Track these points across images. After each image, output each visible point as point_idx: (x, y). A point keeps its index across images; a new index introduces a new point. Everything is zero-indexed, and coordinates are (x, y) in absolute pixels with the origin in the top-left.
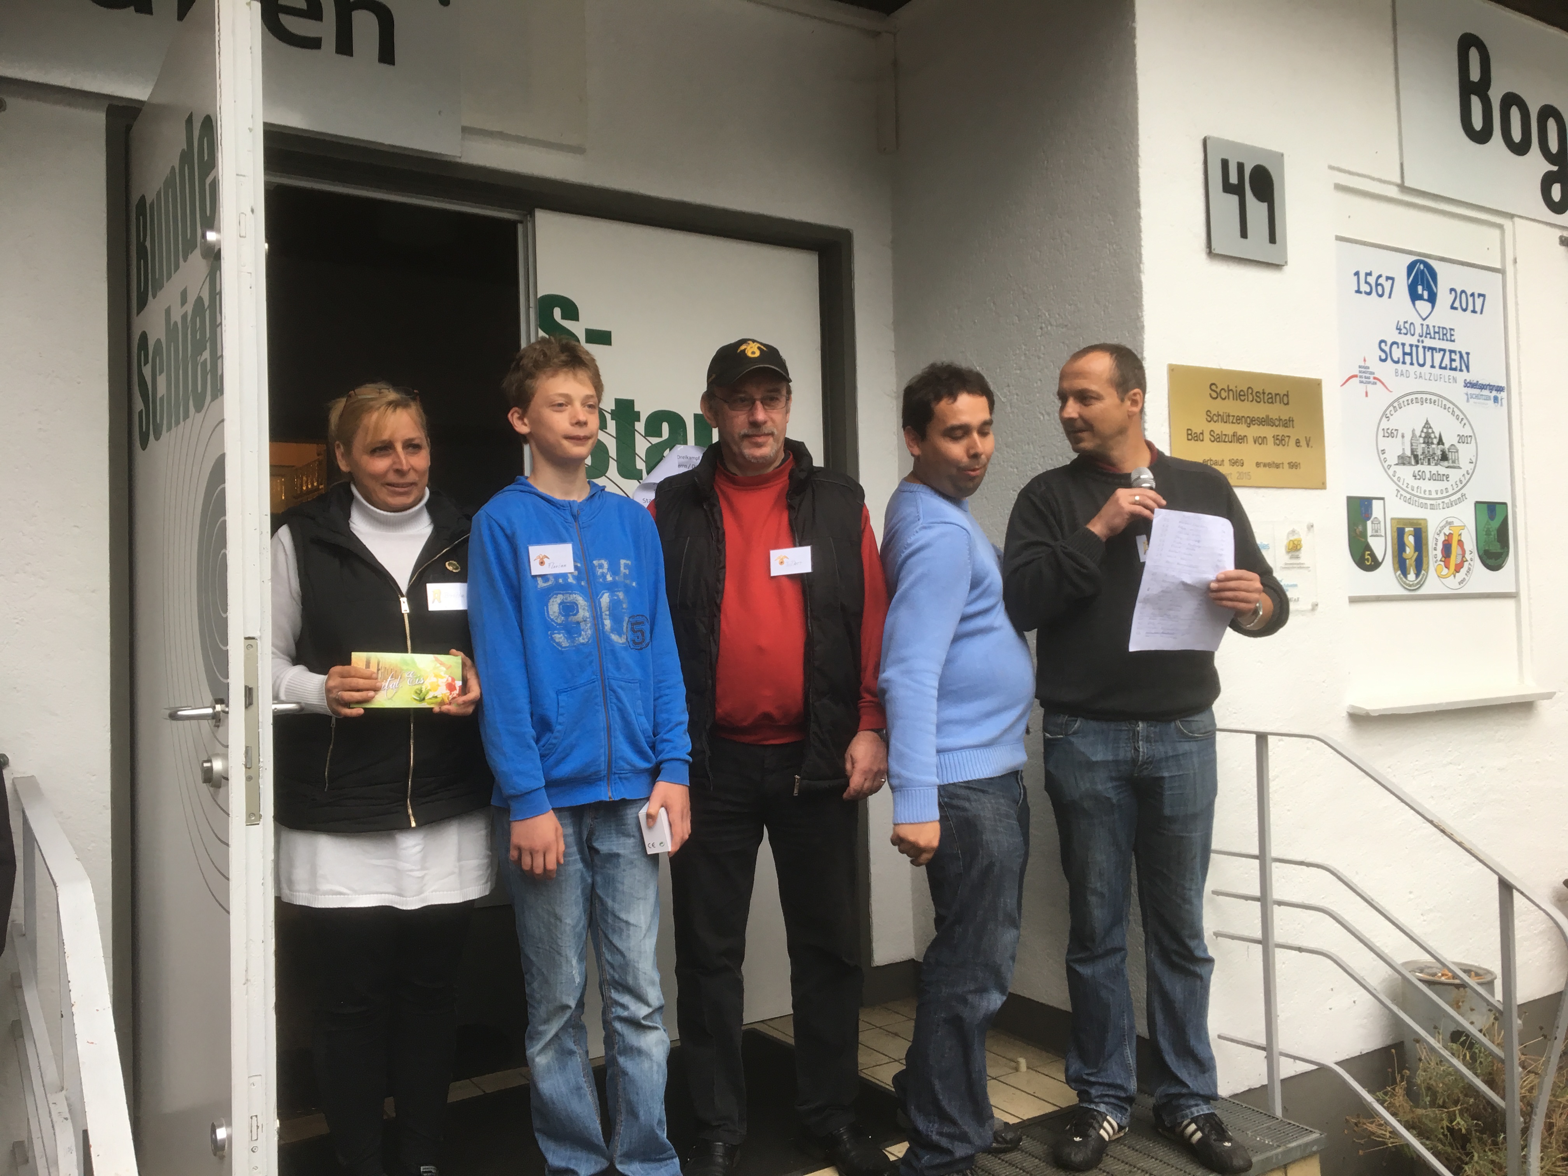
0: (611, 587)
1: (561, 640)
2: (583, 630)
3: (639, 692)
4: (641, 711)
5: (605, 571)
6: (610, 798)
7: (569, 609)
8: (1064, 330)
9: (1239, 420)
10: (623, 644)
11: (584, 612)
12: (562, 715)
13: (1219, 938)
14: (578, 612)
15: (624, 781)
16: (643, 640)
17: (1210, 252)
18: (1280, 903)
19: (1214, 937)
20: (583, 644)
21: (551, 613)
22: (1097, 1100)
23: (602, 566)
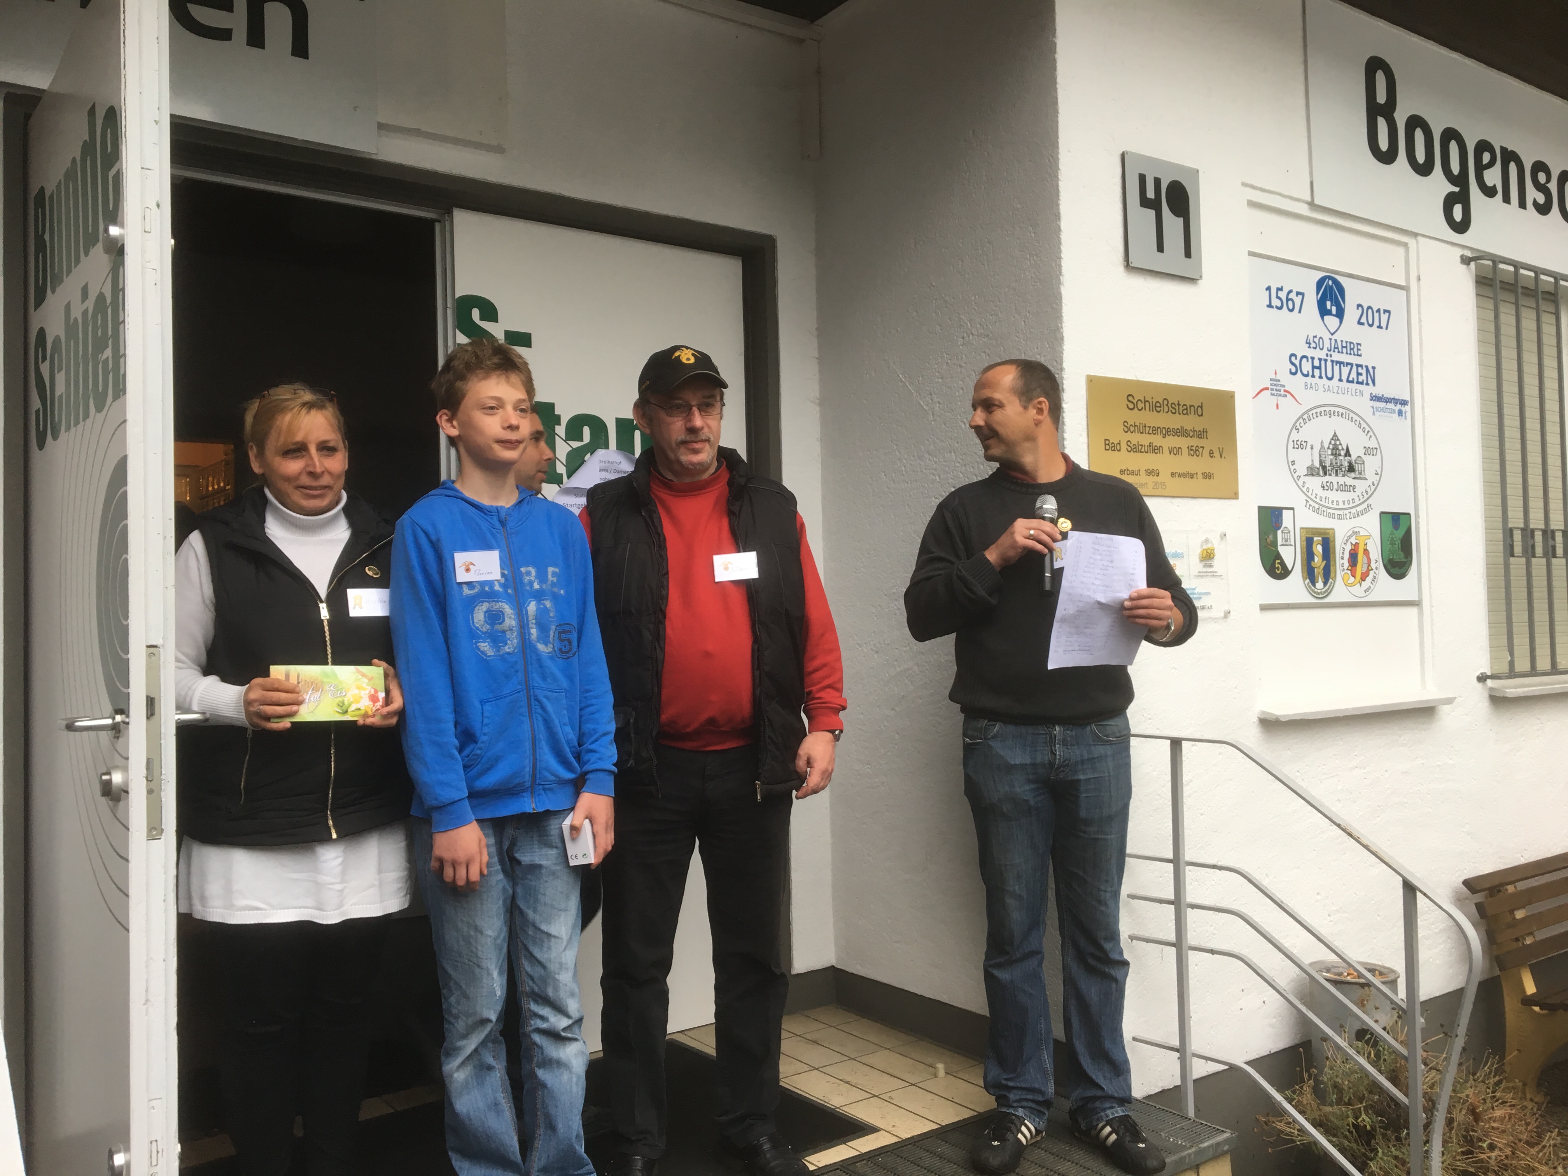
0: (539, 596)
1: (486, 649)
2: (509, 639)
3: (564, 701)
4: (566, 720)
5: (533, 578)
6: (534, 809)
7: (495, 617)
8: (985, 340)
10: (549, 653)
11: (510, 621)
12: (487, 725)
13: (1134, 941)
14: (504, 620)
15: (548, 792)
16: (570, 650)
17: (1128, 266)
18: (1194, 906)
19: (1130, 940)
20: (508, 653)
21: (476, 621)
22: (1015, 1104)
23: (530, 573)
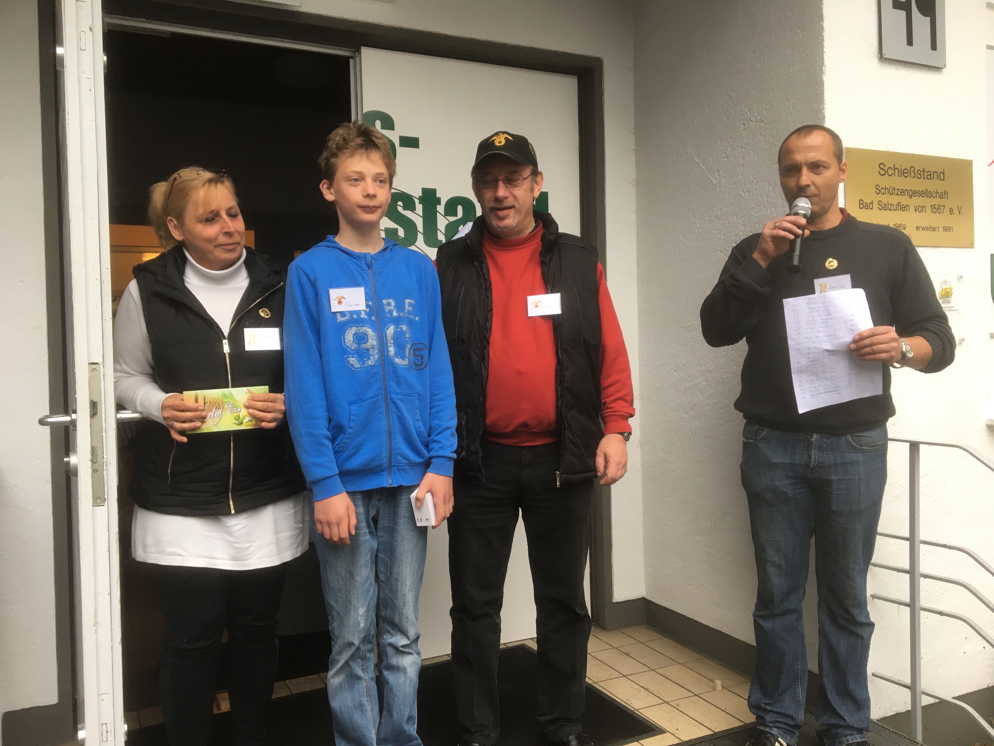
0: (397, 321)
1: (354, 363)
2: (371, 355)
3: (417, 403)
4: (419, 417)
5: (392, 308)
6: (390, 485)
7: (361, 338)
9: (903, 192)
10: (405, 365)
11: (372, 341)
12: (353, 421)
13: (875, 599)
14: (368, 341)
15: (402, 472)
16: (422, 363)
17: (882, 58)
18: (926, 576)
19: (872, 598)
20: (371, 366)
21: (347, 341)
22: (770, 725)
23: (390, 304)
